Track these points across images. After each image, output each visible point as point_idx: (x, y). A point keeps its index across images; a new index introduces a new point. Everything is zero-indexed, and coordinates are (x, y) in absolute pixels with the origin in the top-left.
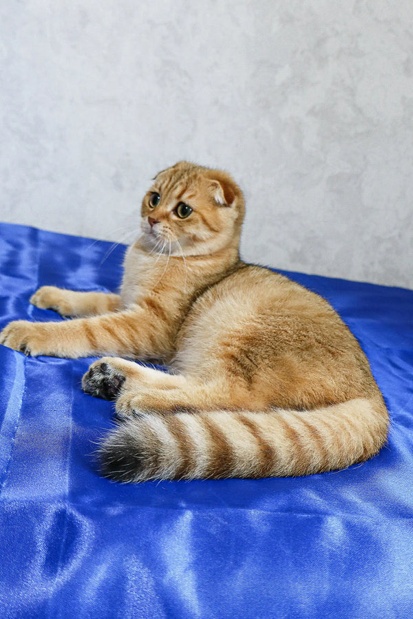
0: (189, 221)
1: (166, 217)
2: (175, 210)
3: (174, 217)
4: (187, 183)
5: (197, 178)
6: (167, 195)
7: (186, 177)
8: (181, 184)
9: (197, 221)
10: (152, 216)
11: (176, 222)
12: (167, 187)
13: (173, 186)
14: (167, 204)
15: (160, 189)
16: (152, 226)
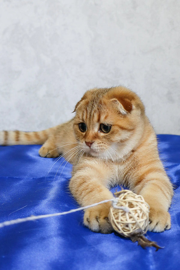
0: (113, 133)
1: (96, 137)
2: (100, 129)
3: (102, 134)
4: (98, 109)
5: (103, 103)
6: (90, 123)
7: (96, 106)
8: (95, 111)
9: (118, 131)
10: (87, 141)
11: (104, 137)
12: (87, 117)
13: (91, 115)
14: (93, 128)
15: (83, 120)
16: (90, 147)
